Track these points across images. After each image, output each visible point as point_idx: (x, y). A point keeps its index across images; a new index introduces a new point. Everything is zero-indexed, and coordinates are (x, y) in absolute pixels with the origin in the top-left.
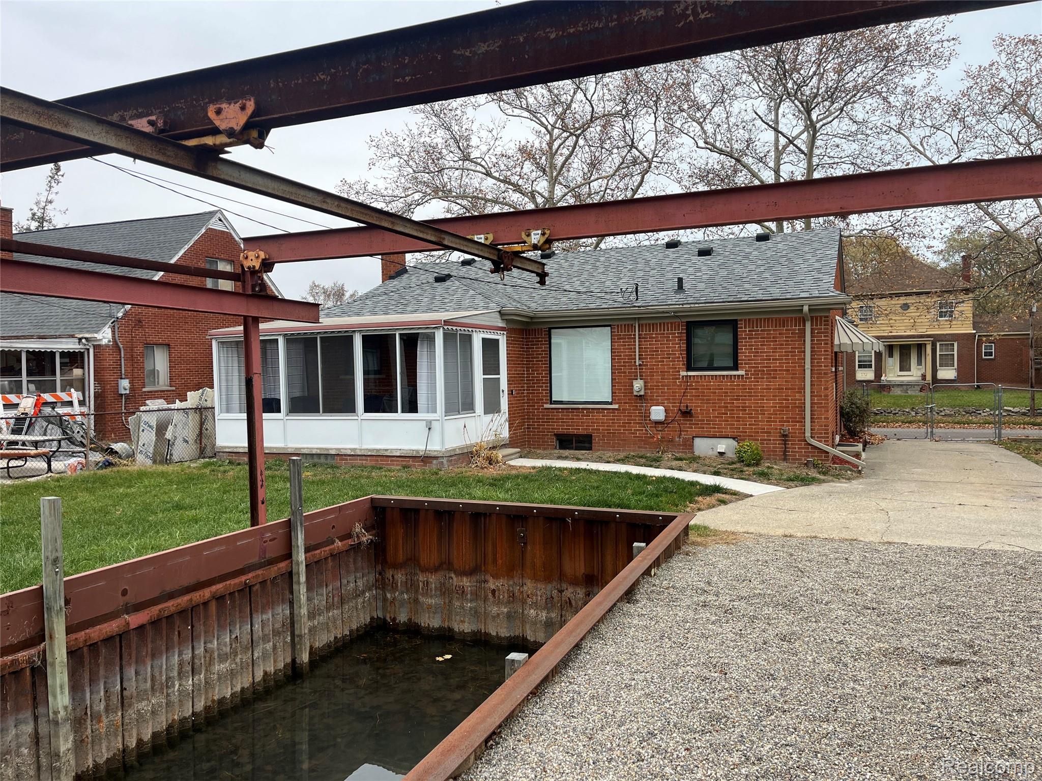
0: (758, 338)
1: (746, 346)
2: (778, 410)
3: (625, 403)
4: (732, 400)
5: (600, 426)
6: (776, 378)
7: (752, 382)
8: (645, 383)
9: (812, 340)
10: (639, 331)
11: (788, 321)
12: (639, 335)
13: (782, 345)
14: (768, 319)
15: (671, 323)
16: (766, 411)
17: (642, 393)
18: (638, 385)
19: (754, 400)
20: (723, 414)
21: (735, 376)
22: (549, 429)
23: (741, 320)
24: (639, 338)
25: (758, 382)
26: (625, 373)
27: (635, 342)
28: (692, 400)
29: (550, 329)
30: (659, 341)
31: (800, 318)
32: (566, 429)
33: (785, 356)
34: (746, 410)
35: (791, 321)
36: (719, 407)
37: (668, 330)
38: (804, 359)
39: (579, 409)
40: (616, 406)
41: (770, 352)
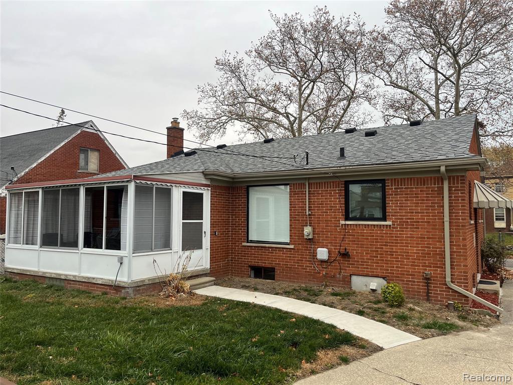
0: (402, 194)
1: (392, 201)
2: (420, 256)
3: (298, 244)
4: (382, 245)
5: (281, 261)
6: (418, 228)
7: (398, 231)
8: (314, 229)
9: (450, 197)
10: (309, 189)
11: (428, 180)
12: (309, 191)
13: (424, 200)
14: (411, 179)
15: (333, 182)
16: (411, 256)
17: (310, 237)
18: (307, 230)
19: (400, 246)
20: (374, 257)
21: (384, 225)
22: (245, 261)
23: (388, 180)
24: (309, 194)
25: (403, 231)
26: (299, 220)
27: (306, 196)
28: (349, 244)
29: (248, 187)
30: (324, 196)
31: (438, 178)
32: (257, 262)
33: (426, 209)
34: (393, 255)
35: (431, 180)
36: (371, 251)
37: (330, 188)
38: (443, 213)
39: (266, 247)
40: (292, 247)
41: (413, 206)
